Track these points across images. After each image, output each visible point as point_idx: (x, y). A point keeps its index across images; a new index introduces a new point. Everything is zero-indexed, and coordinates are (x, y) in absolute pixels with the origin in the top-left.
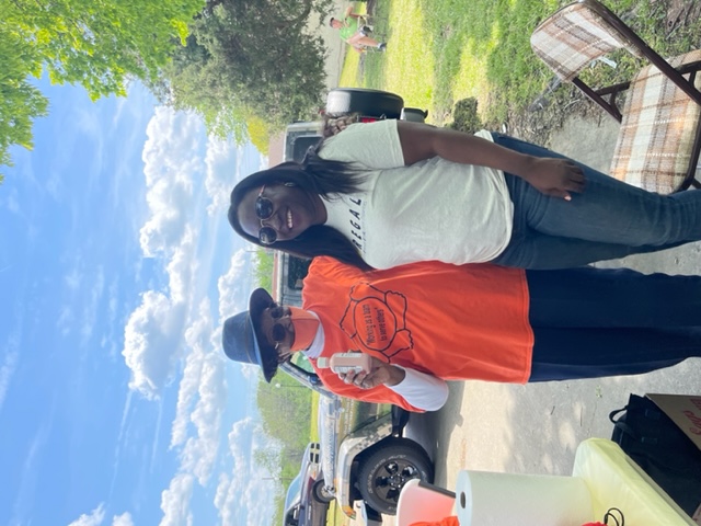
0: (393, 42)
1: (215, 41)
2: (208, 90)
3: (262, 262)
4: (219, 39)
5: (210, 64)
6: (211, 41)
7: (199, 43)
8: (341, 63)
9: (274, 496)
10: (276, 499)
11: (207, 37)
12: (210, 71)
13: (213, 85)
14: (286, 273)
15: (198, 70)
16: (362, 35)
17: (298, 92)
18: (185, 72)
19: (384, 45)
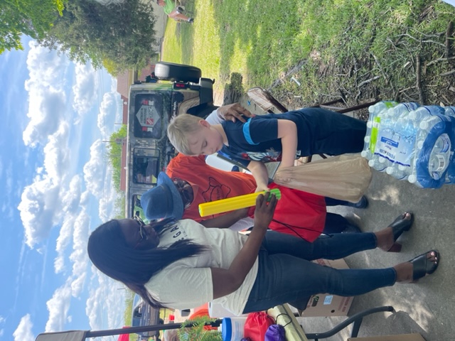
0: (198, 20)
1: (79, 8)
2: (74, 40)
3: (113, 148)
4: (81, 7)
5: (76, 24)
6: (76, 8)
7: (68, 10)
8: (166, 19)
9: (125, 299)
10: (127, 301)
11: (74, 6)
12: (76, 29)
13: (78, 37)
14: (132, 174)
15: (68, 26)
16: (178, 13)
17: (136, 45)
18: (57, 27)
19: (192, 20)
